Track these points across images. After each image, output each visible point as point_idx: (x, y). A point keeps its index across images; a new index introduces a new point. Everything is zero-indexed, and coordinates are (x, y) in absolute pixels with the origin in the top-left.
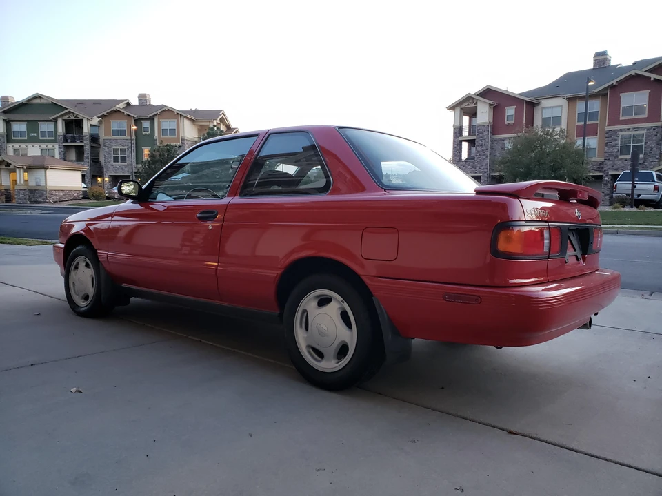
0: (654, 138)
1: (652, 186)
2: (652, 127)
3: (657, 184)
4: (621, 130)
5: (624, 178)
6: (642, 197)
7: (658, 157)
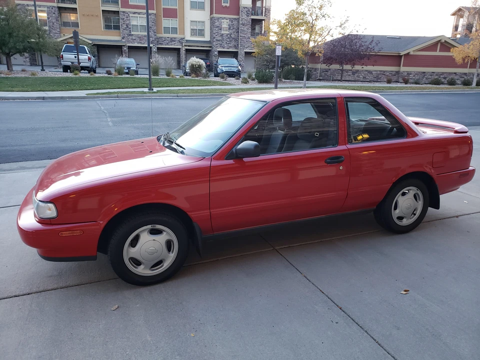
0: (54, 15)
1: (87, 57)
2: (50, 6)
3: (89, 55)
4: (28, 5)
5: (68, 50)
6: (82, 65)
7: (58, 30)
